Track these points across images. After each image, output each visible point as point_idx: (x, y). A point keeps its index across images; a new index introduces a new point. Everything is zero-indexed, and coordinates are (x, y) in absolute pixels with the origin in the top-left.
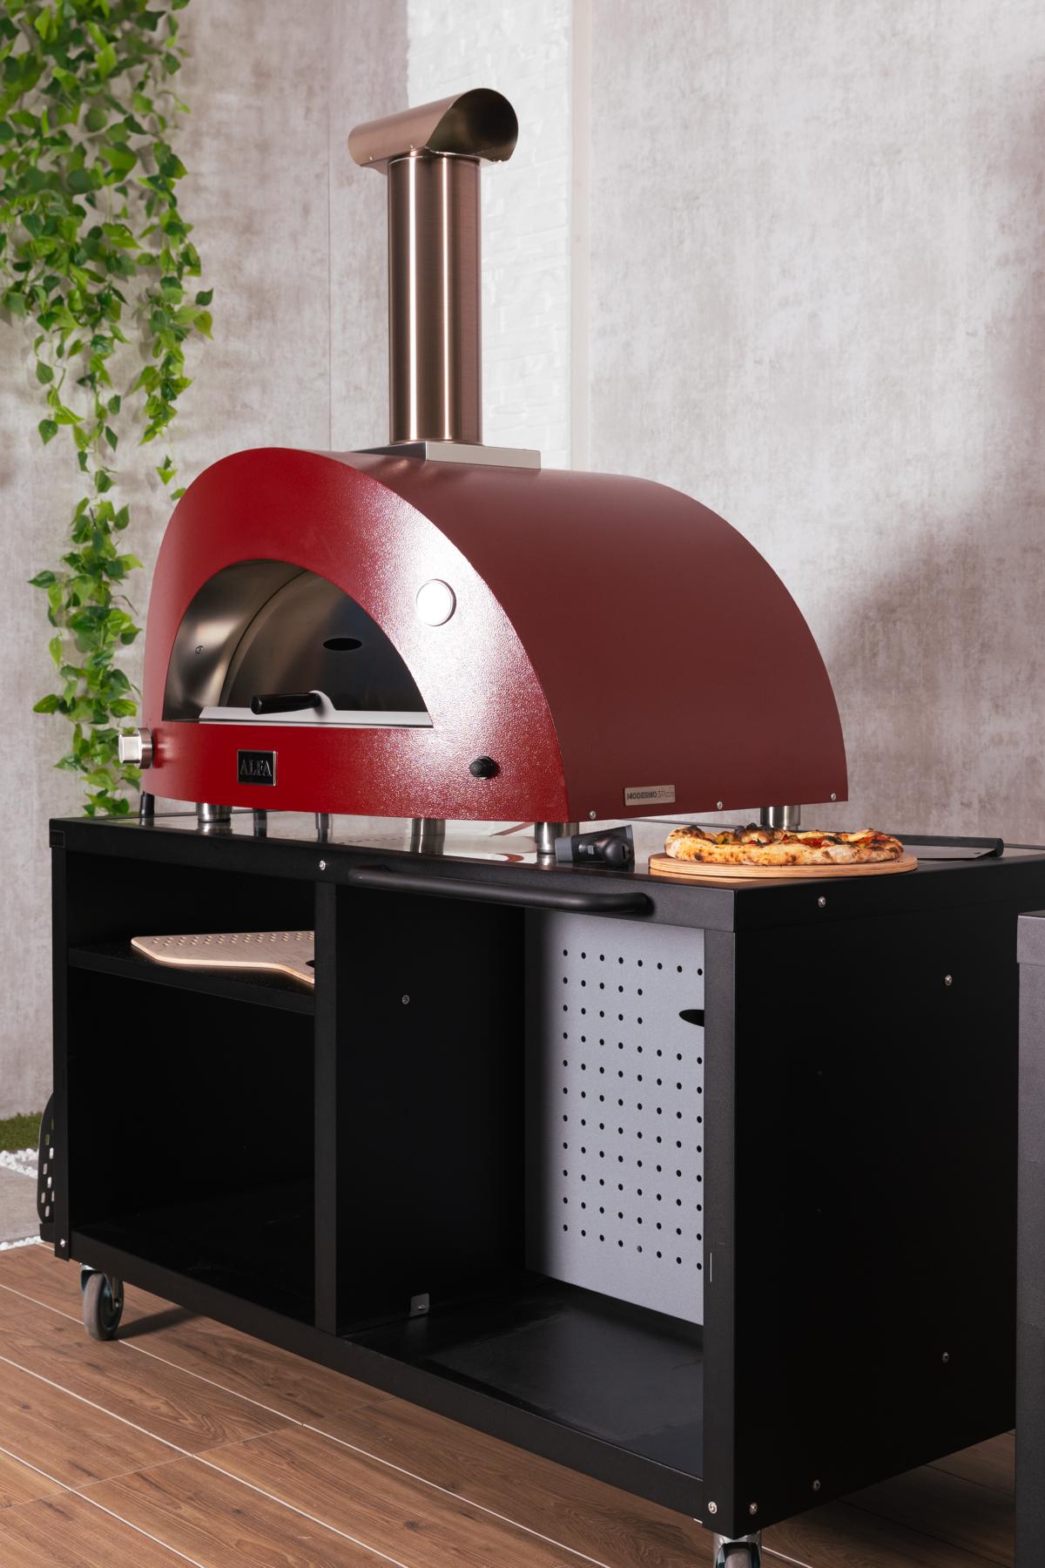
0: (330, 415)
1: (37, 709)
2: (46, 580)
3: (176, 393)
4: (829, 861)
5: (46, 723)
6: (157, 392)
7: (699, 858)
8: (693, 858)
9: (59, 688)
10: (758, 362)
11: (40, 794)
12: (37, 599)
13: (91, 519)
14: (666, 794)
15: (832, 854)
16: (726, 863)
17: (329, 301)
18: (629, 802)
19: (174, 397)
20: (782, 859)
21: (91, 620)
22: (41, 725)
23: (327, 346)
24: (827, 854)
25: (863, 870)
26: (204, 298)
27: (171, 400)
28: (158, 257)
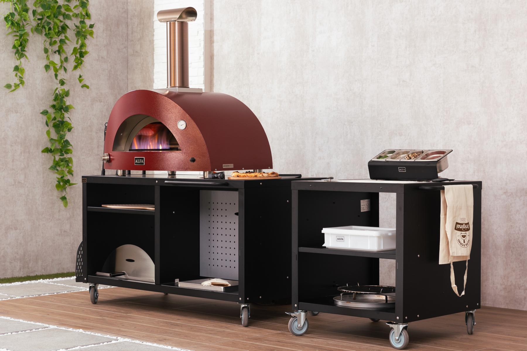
0: (128, 60)
1: (43, 152)
2: (45, 113)
3: (84, 56)
4: (263, 176)
5: (45, 156)
6: (78, 55)
7: (238, 176)
8: (237, 176)
9: (49, 146)
10: (258, 54)
11: (43, 177)
12: (42, 118)
13: (59, 94)
14: (231, 166)
15: (264, 175)
16: (243, 177)
17: (127, 24)
18: (224, 167)
19: (83, 57)
20: (254, 176)
21: (59, 125)
22: (43, 156)
23: (127, 38)
24: (262, 175)
25: (269, 178)
26: (91, 26)
27: (82, 58)
28: (78, 14)
